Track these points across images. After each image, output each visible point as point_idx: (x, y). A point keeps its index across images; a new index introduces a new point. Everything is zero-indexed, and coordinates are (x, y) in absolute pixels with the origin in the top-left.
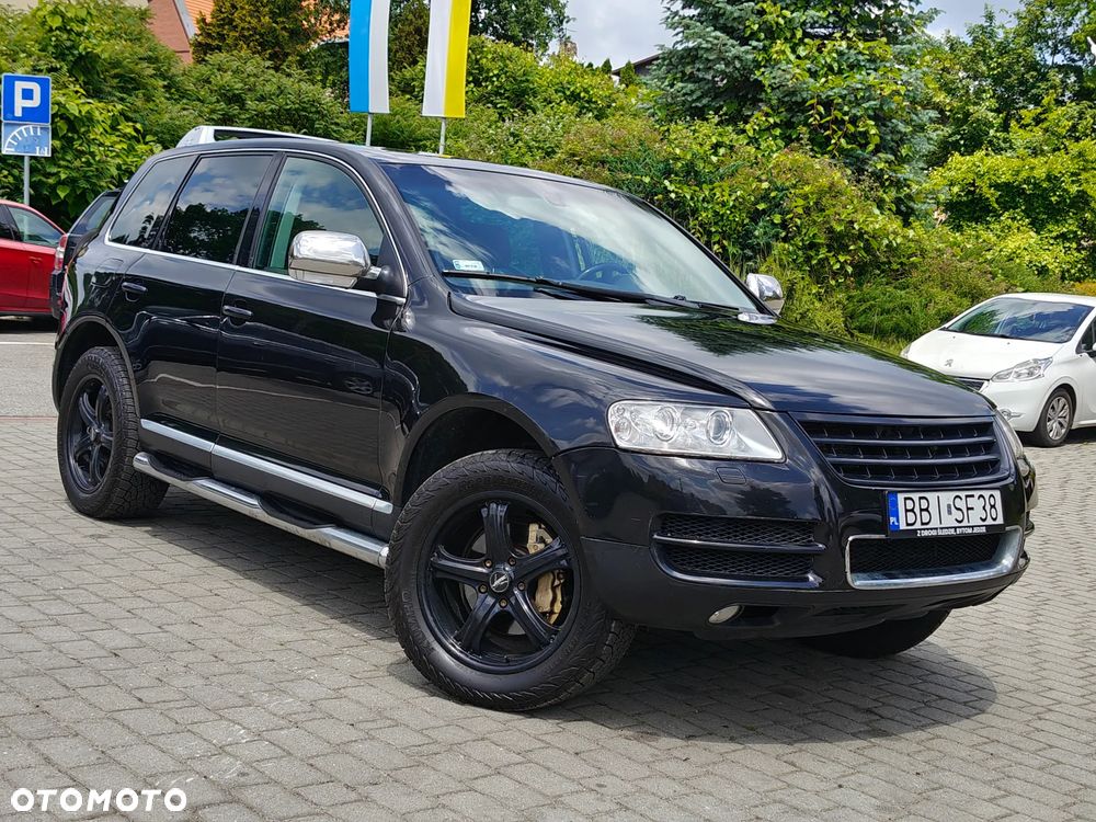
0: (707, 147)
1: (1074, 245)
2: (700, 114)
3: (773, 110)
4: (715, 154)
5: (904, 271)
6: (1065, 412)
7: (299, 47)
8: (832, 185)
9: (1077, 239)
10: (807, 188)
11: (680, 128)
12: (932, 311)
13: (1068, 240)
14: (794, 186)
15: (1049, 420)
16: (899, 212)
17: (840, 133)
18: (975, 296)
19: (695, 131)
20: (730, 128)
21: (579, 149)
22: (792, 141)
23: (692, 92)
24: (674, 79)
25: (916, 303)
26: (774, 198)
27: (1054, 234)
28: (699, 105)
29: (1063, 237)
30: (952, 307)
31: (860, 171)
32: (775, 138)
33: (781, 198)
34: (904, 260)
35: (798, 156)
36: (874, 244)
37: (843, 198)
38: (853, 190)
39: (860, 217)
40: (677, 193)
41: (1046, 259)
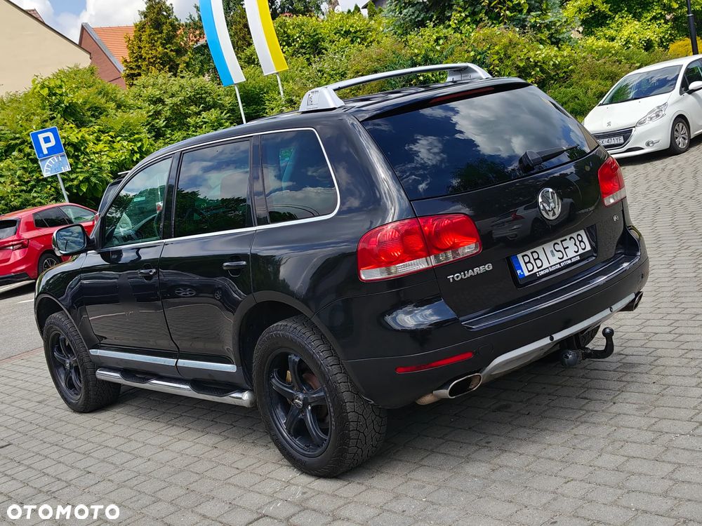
0: (432, 43)
1: (663, 21)
2: (422, 24)
3: (462, 8)
4: (438, 45)
5: (568, 76)
6: (685, 130)
7: (183, 58)
8: (511, 41)
9: (663, 16)
10: (497, 48)
11: (413, 36)
12: (590, 93)
13: (658, 19)
14: (489, 49)
15: (677, 138)
16: (553, 43)
17: (505, 8)
18: (613, 78)
19: (422, 35)
20: (442, 27)
21: (359, 68)
22: (479, 22)
23: (414, 13)
24: (401, 8)
25: (579, 91)
26: (479, 59)
27: (649, 18)
28: (419, 19)
29: (655, 18)
30: (601, 88)
31: (523, 27)
32: (469, 24)
33: (484, 58)
34: (565, 70)
35: (486, 31)
36: (545, 66)
37: (519, 46)
38: (523, 40)
39: (532, 54)
40: (423, 76)
41: (649, 34)
